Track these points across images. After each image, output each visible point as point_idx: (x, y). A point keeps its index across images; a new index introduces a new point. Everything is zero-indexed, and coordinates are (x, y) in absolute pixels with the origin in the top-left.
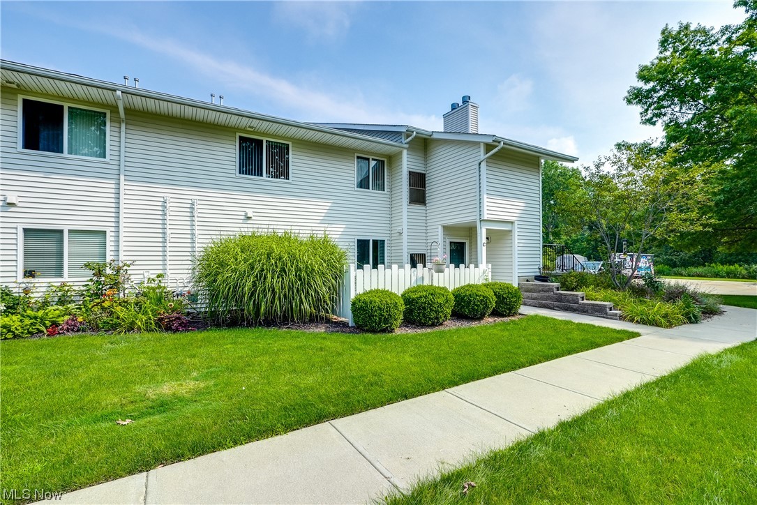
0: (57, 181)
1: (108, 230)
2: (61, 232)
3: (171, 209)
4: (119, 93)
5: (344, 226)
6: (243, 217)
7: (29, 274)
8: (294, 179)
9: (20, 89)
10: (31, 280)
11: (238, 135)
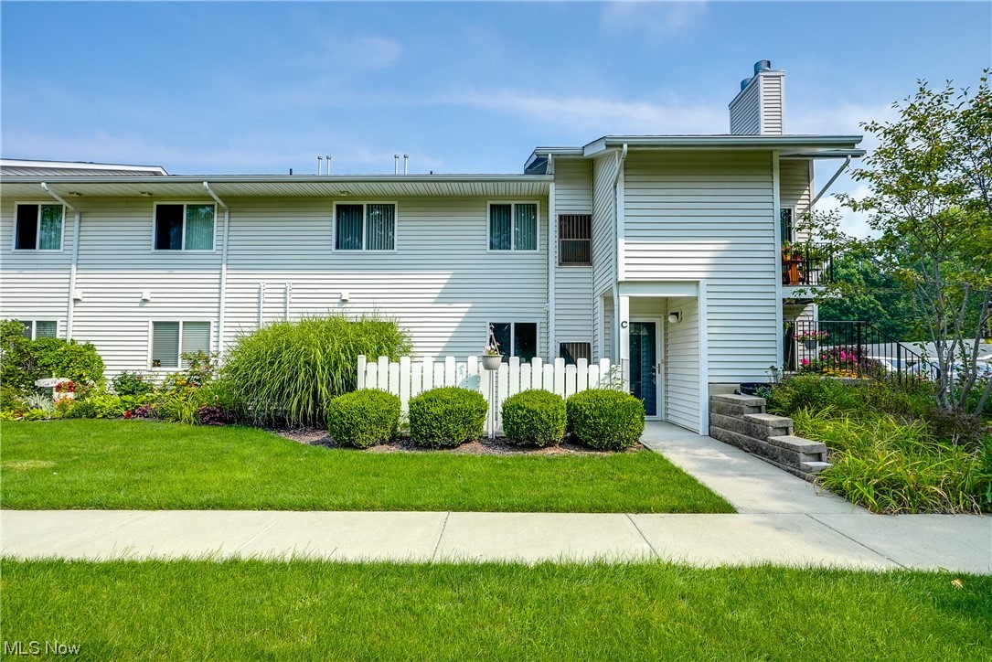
0: (180, 277)
1: (212, 320)
2: (178, 323)
3: (266, 295)
4: (205, 184)
5: (470, 305)
6: (338, 301)
7: (156, 363)
8: (400, 247)
9: (152, 197)
10: (158, 369)
11: (335, 203)
